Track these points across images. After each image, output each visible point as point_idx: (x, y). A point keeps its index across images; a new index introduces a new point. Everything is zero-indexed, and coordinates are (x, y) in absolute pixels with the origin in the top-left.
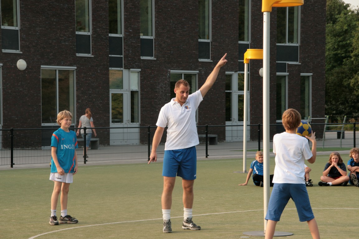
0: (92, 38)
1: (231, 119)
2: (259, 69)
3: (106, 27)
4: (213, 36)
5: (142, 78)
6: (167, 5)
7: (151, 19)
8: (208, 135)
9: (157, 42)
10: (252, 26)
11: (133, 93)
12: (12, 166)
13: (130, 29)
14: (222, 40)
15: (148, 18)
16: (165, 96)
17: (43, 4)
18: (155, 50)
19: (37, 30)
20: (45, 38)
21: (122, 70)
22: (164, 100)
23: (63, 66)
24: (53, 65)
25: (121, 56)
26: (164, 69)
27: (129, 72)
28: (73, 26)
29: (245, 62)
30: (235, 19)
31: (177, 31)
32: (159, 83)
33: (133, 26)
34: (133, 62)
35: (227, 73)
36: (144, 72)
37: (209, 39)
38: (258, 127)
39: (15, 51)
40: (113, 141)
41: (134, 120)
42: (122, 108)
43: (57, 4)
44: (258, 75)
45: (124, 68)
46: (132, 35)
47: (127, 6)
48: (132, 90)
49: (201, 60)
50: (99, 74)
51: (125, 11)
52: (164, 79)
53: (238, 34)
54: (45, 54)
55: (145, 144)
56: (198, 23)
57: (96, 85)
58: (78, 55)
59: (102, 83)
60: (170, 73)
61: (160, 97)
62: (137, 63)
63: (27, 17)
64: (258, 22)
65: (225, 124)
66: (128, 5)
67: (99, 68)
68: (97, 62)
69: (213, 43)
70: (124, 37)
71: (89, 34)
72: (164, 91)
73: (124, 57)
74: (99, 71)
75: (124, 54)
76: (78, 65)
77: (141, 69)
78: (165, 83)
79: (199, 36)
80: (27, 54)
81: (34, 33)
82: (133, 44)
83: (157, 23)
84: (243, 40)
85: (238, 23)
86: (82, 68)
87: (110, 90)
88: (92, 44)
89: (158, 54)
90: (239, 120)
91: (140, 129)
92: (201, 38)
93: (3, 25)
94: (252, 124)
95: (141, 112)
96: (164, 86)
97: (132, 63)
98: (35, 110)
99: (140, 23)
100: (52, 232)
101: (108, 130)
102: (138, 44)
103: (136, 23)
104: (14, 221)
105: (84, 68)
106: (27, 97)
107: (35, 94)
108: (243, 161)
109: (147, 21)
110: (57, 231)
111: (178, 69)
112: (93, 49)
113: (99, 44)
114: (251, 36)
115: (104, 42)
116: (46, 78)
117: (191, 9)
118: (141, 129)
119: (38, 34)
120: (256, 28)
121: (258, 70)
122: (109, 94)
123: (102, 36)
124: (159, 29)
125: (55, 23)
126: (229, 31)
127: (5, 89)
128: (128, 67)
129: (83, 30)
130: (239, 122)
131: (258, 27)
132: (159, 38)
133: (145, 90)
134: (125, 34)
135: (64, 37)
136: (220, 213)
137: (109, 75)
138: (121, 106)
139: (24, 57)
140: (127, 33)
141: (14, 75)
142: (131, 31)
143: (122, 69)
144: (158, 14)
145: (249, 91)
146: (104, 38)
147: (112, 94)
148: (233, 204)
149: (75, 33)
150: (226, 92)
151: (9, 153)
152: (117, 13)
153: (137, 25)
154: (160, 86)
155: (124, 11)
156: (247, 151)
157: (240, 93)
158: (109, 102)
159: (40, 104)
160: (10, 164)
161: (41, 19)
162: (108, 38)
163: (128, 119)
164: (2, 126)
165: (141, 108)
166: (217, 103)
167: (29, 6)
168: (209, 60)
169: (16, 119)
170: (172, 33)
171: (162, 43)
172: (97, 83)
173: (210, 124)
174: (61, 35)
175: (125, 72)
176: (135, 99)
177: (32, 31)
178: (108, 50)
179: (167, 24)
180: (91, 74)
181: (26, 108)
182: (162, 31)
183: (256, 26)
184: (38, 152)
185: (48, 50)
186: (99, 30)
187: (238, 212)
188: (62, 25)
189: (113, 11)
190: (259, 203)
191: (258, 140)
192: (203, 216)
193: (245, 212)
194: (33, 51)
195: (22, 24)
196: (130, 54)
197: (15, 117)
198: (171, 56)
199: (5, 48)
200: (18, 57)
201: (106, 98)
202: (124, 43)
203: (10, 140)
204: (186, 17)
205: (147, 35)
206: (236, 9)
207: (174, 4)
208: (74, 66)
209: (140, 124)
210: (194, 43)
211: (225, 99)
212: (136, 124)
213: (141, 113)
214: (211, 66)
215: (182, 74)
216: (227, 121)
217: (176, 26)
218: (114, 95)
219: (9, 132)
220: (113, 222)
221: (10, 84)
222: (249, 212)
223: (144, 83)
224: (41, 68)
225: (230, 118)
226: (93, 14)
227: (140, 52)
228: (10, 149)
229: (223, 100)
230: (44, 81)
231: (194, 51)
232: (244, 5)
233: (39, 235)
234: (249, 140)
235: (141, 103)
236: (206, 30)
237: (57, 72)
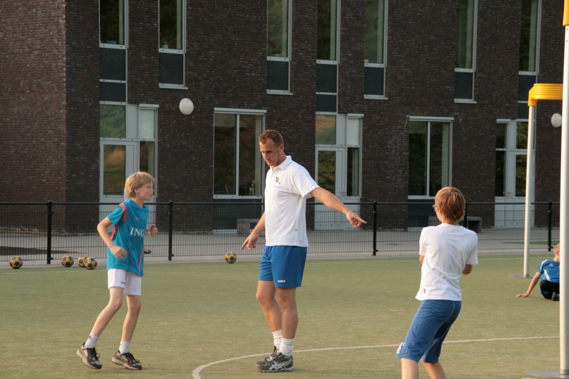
0: (291, 66)
1: (504, 193)
2: (552, 116)
3: (312, 50)
4: (478, 63)
5: (365, 128)
6: (408, 15)
7: (381, 37)
8: (468, 217)
9: (390, 73)
10: (541, 47)
11: (351, 151)
12: (170, 259)
13: (349, 53)
14: (492, 70)
15: (377, 36)
16: (400, 156)
17: (221, 16)
18: (386, 84)
19: (210, 54)
20: (222, 67)
21: (335, 116)
22: (399, 162)
23: (247, 108)
24: (232, 106)
25: (335, 94)
26: (400, 114)
27: (346, 118)
28: (263, 49)
29: (530, 103)
30: (514, 36)
31: (422, 55)
32: (391, 136)
33: (353, 48)
34: (353, 103)
35: (499, 120)
36: (368, 119)
37: (471, 68)
38: (547, 206)
39: (177, 85)
40: (320, 223)
41: (351, 191)
42: (334, 173)
43: (241, 15)
44: (549, 125)
45: (339, 113)
46: (352, 62)
47: (346, 17)
48: (349, 146)
49: (458, 101)
50: (300, 121)
51: (343, 25)
52: (399, 129)
53: (518, 61)
54: (221, 91)
55: (369, 229)
56: (455, 44)
57: (295, 137)
58: (270, 92)
59: (304, 135)
60: (408, 121)
61: (393, 158)
62: (357, 105)
63: (196, 36)
64: (552, 40)
65: (494, 200)
66: (347, 15)
67: (300, 112)
68: (297, 102)
69: (478, 73)
70: (339, 65)
71: (287, 60)
72: (398, 149)
73: (339, 96)
74: (300, 117)
75: (339, 91)
76: (268, 108)
77: (364, 113)
78: (401, 136)
79: (456, 63)
80: (195, 90)
81: (205, 59)
82: (352, 75)
83: (391, 44)
84: (526, 69)
85: (519, 43)
86: (275, 111)
87: (316, 145)
88: (291, 76)
89: (391, 91)
90: (517, 195)
91: (361, 207)
92: (458, 67)
93: (161, 47)
94: (538, 201)
95: (362, 180)
96: (399, 140)
97: (350, 105)
98: (204, 175)
99: (364, 44)
100: (230, 360)
101: (312, 206)
102: (361, 76)
103: (359, 44)
104: (175, 340)
105: (278, 111)
106: (192, 156)
107: (205, 151)
108: (523, 260)
109: (376, 40)
110: (237, 358)
111: (421, 114)
112: (293, 83)
113: (301, 75)
114: (540, 63)
115: (309, 73)
116: (220, 127)
117: (445, 21)
118: (362, 205)
119: (211, 60)
120: (548, 51)
121: (549, 117)
122: (315, 152)
123: (307, 64)
124: (393, 53)
125: (236, 44)
126: (504, 55)
127: (162, 143)
128: (344, 111)
129: (278, 55)
130: (517, 197)
131: (552, 49)
132: (393, 67)
133: (370, 146)
134: (340, 60)
135: (250, 65)
136: (489, 340)
137: (315, 123)
138: (332, 171)
139: (191, 94)
140: (344, 59)
141: (174, 121)
142: (350, 55)
143: (335, 114)
144: (391, 29)
145: (534, 150)
146: (309, 66)
147: (319, 151)
148: (508, 327)
149: (266, 59)
150: (497, 151)
151: (166, 238)
152: (329, 27)
153: (361, 46)
154: (393, 140)
155: (341, 25)
156: (531, 243)
157: (520, 152)
158: (314, 164)
159: (211, 166)
160: (168, 255)
161: (216, 38)
162: (315, 67)
163: (343, 190)
164: (157, 198)
165: (362, 173)
166: (482, 168)
167: (200, 19)
168: (471, 100)
169: (177, 187)
170: (413, 59)
171: (397, 74)
172: (297, 135)
173: (470, 200)
174: (245, 62)
175: (340, 118)
176: (353, 160)
177: (203, 56)
178: (314, 85)
179: (406, 45)
180: (288, 121)
181: (191, 172)
182: (398, 56)
183: (548, 47)
184: (208, 238)
185: (225, 85)
186: (301, 54)
187: (517, 340)
188: (247, 47)
189: (324, 24)
190: (551, 326)
191: (547, 227)
192: (460, 343)
193: (528, 340)
194: (203, 86)
195: (188, 45)
196: (348, 91)
197: (175, 184)
198: (411, 94)
199: (163, 82)
200: (181, 94)
201: (310, 158)
202: (339, 74)
203: (168, 218)
204: (436, 33)
205: (375, 62)
206: (516, 21)
207: (418, 14)
208: (263, 108)
209: (361, 199)
210: (447, 74)
211: (495, 161)
212: (355, 199)
213: (362, 182)
214: (475, 110)
215: (427, 122)
216: (497, 195)
217: (421, 48)
218: (321, 153)
219: (166, 206)
220: (321, 348)
221: (168, 135)
222: (535, 339)
223: (369, 135)
224: (215, 112)
225: (503, 191)
226: (293, 30)
227: (363, 87)
228: (168, 232)
229: (492, 164)
230: (218, 130)
231: (447, 87)
232: (529, 15)
233: (212, 363)
234: (533, 226)
235: (363, 166)
236: (468, 55)
237: (238, 117)
